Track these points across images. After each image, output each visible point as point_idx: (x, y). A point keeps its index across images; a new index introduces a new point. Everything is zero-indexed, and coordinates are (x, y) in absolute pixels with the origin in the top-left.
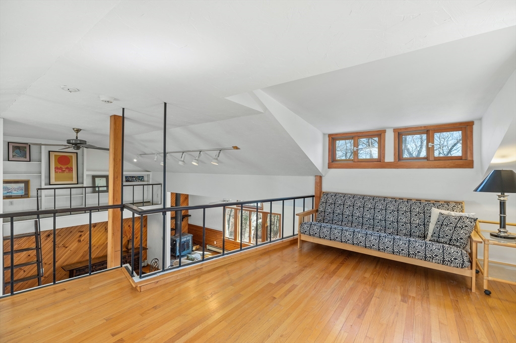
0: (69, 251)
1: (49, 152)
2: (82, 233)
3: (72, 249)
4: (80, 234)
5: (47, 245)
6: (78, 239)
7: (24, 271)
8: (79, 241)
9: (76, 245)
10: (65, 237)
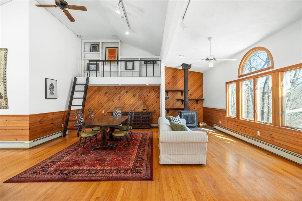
0: (115, 105)
1: (106, 48)
2: (121, 95)
3: (116, 103)
4: (119, 95)
5: (105, 98)
6: (119, 98)
7: (97, 110)
8: (119, 99)
9: (118, 101)
10: (113, 96)
